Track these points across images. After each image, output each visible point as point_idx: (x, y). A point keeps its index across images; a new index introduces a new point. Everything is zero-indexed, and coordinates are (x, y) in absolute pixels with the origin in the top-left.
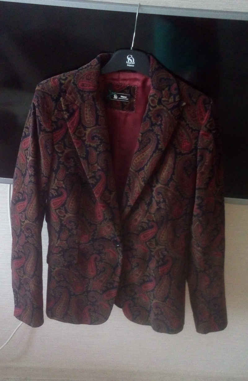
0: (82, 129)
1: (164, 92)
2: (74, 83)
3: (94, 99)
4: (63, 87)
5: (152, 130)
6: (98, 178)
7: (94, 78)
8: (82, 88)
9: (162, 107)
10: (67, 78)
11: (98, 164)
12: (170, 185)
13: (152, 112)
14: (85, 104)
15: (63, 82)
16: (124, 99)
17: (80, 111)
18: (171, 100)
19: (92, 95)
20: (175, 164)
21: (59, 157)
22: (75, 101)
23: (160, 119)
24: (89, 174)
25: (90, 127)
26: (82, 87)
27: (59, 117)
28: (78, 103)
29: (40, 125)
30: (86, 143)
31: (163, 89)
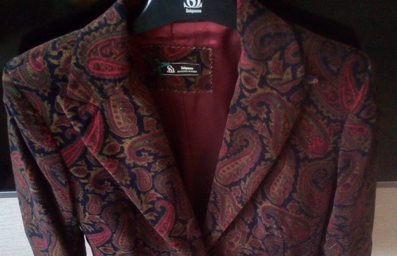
0: (116, 142)
1: (270, 63)
2: (76, 64)
3: (126, 91)
4: (57, 71)
5: (251, 127)
6: (160, 210)
7: (117, 52)
8: (97, 74)
9: (269, 90)
10: (60, 54)
11: (156, 191)
12: (288, 207)
13: (248, 99)
14: (112, 102)
15: (55, 62)
16: (189, 71)
17: (103, 114)
18: (288, 75)
19: (121, 84)
20: (296, 176)
21: (84, 185)
22: (88, 98)
23: (266, 110)
24: (142, 208)
25: (130, 138)
26: (96, 72)
27: (65, 125)
28: (95, 100)
29: (31, 143)
30: (127, 162)
31: (270, 58)
